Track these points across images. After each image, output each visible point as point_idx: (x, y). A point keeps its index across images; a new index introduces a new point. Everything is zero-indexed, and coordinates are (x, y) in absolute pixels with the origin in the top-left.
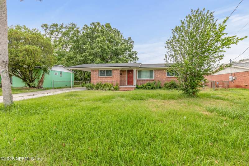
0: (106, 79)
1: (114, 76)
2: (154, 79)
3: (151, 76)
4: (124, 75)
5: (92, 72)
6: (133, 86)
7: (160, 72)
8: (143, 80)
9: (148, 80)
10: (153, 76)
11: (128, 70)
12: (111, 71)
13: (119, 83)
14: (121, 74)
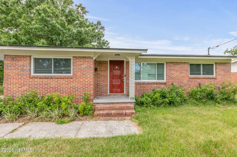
0: (53, 83)
1: (79, 74)
2: (165, 81)
3: (160, 76)
4: (102, 73)
5: (6, 62)
6: (129, 100)
7: (177, 67)
8: (144, 83)
9: (154, 83)
10: (163, 75)
11: (111, 62)
12: (68, 61)
13: (92, 92)
14: (96, 70)
